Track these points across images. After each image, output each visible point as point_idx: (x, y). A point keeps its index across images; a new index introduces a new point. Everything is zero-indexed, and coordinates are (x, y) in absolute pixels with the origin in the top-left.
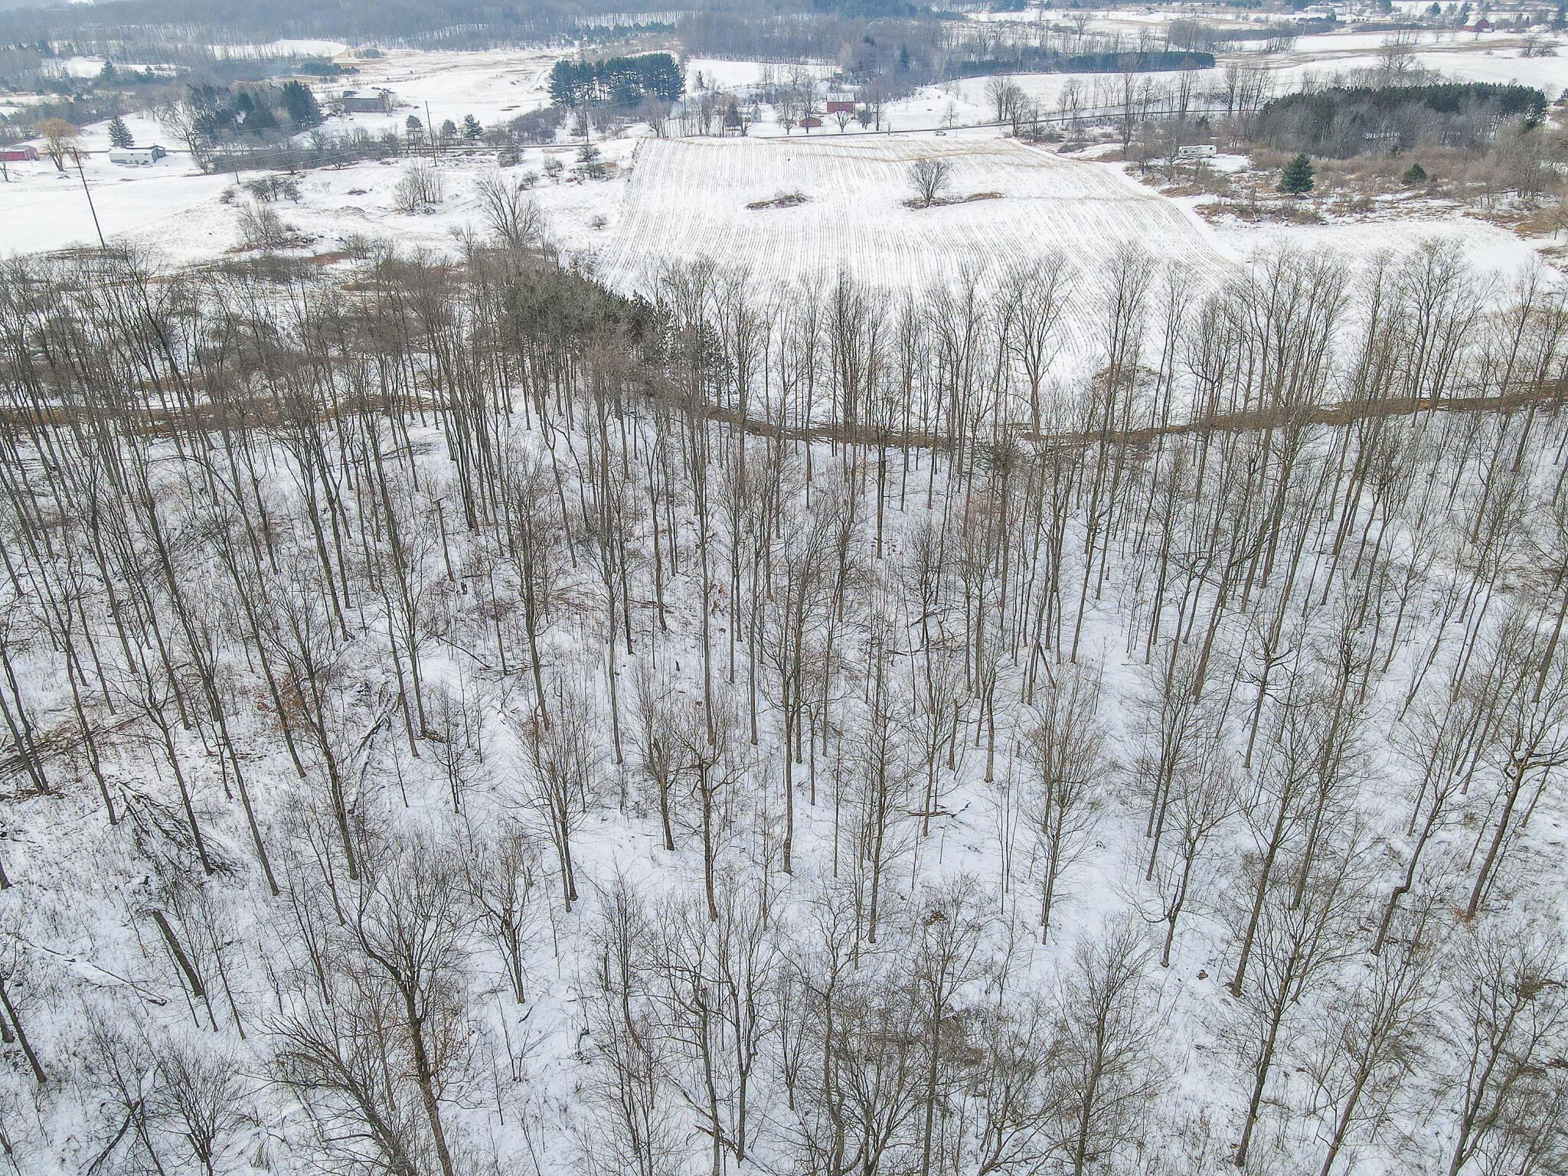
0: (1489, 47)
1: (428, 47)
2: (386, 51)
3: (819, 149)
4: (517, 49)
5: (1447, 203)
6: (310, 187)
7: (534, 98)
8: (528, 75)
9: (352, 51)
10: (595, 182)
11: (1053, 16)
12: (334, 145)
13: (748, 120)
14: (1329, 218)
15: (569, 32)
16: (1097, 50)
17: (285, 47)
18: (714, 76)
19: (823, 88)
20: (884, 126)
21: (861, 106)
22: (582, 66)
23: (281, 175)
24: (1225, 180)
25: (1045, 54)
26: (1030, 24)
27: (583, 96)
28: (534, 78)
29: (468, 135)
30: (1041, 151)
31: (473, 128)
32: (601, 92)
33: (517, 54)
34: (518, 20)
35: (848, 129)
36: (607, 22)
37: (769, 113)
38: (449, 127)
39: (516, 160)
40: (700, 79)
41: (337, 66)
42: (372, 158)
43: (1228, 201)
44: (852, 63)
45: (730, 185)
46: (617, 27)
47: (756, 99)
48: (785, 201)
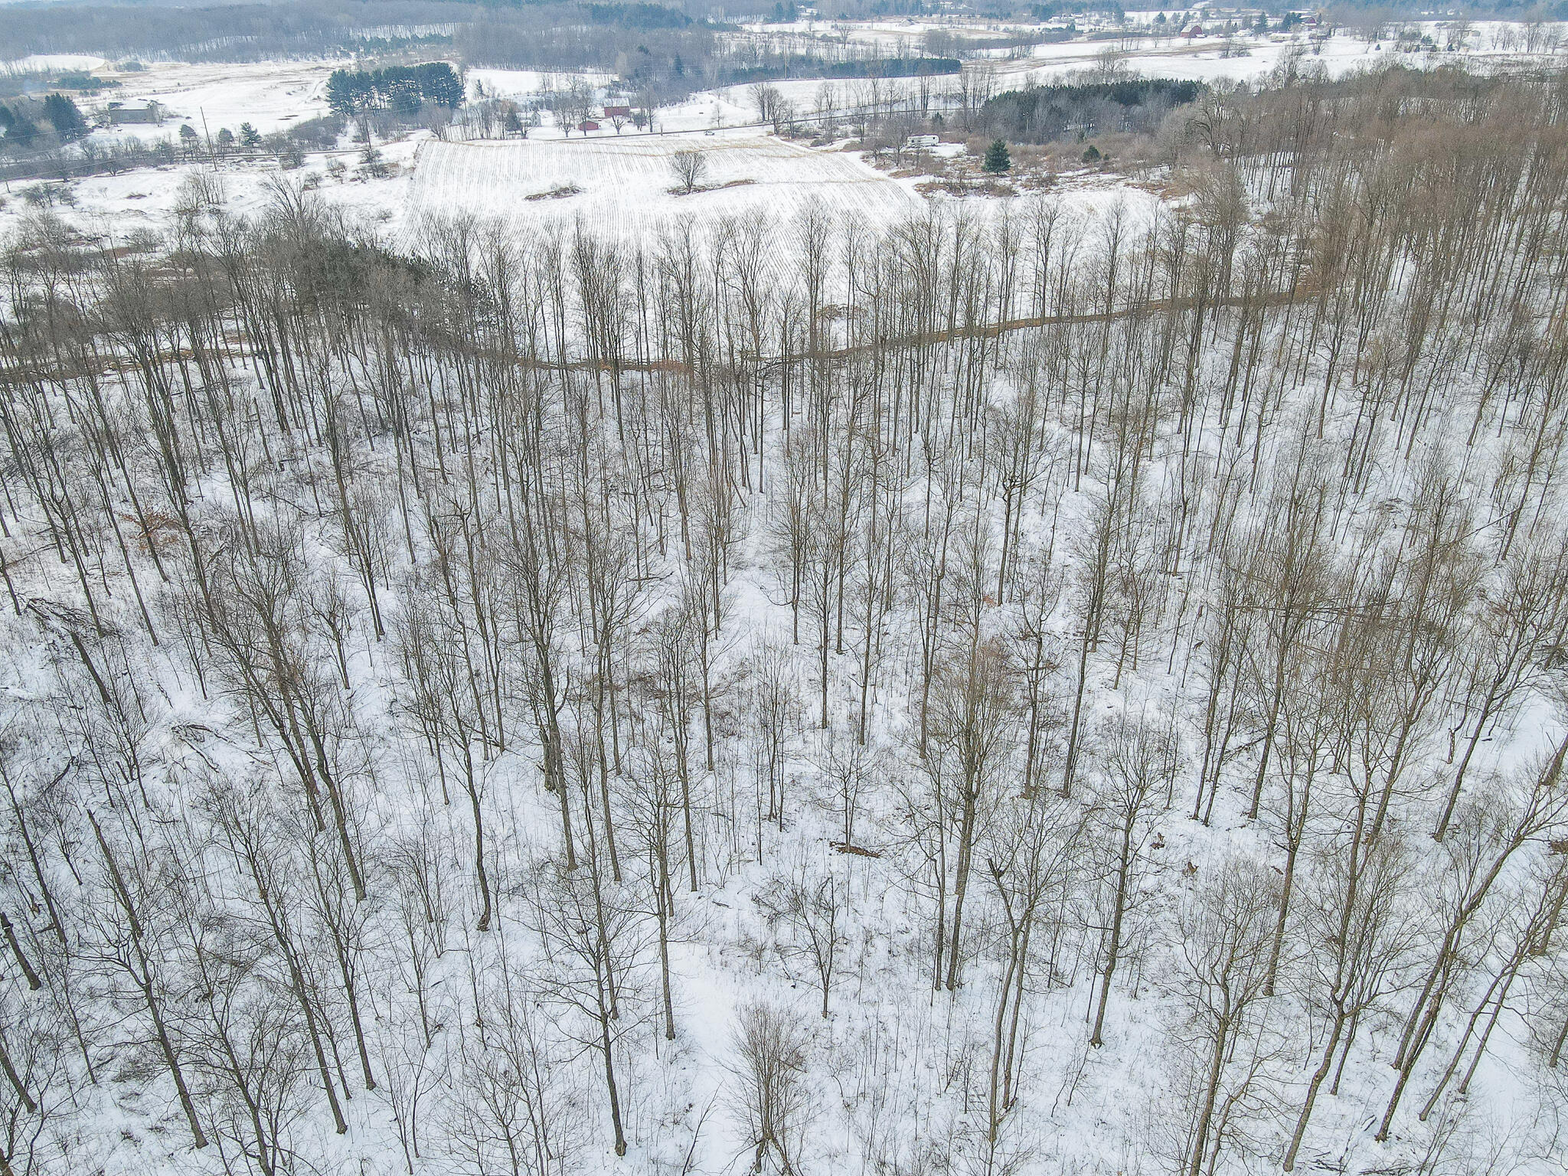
0: (1195, 52)
1: (194, 59)
2: (148, 64)
3: (594, 148)
4: (291, 61)
5: (1115, 176)
6: (85, 192)
7: (313, 106)
8: (304, 86)
9: (112, 65)
10: (378, 180)
11: (822, 28)
12: (105, 154)
13: (527, 125)
14: (1021, 191)
15: (344, 44)
16: (859, 58)
17: (38, 63)
18: (494, 84)
19: (600, 95)
20: (657, 128)
21: (636, 111)
22: (359, 75)
23: (55, 182)
24: (942, 162)
25: (810, 61)
26: (802, 34)
27: (363, 105)
28: (310, 88)
29: (246, 143)
30: (797, 146)
31: (251, 137)
32: (381, 101)
33: (290, 65)
34: (288, 32)
35: (624, 130)
36: (383, 33)
37: (547, 117)
38: (226, 135)
39: (298, 163)
40: (480, 87)
41: (97, 80)
42: (148, 165)
43: (942, 180)
44: (629, 72)
45: (508, 180)
46: (394, 38)
47: (536, 107)
48: (559, 193)
